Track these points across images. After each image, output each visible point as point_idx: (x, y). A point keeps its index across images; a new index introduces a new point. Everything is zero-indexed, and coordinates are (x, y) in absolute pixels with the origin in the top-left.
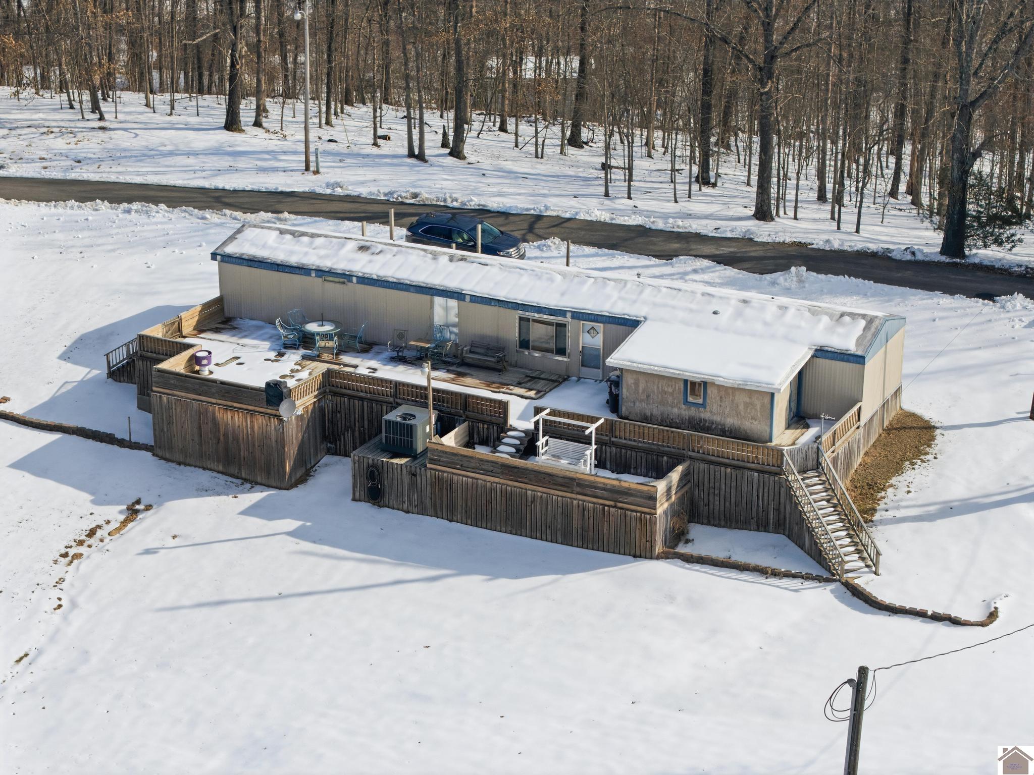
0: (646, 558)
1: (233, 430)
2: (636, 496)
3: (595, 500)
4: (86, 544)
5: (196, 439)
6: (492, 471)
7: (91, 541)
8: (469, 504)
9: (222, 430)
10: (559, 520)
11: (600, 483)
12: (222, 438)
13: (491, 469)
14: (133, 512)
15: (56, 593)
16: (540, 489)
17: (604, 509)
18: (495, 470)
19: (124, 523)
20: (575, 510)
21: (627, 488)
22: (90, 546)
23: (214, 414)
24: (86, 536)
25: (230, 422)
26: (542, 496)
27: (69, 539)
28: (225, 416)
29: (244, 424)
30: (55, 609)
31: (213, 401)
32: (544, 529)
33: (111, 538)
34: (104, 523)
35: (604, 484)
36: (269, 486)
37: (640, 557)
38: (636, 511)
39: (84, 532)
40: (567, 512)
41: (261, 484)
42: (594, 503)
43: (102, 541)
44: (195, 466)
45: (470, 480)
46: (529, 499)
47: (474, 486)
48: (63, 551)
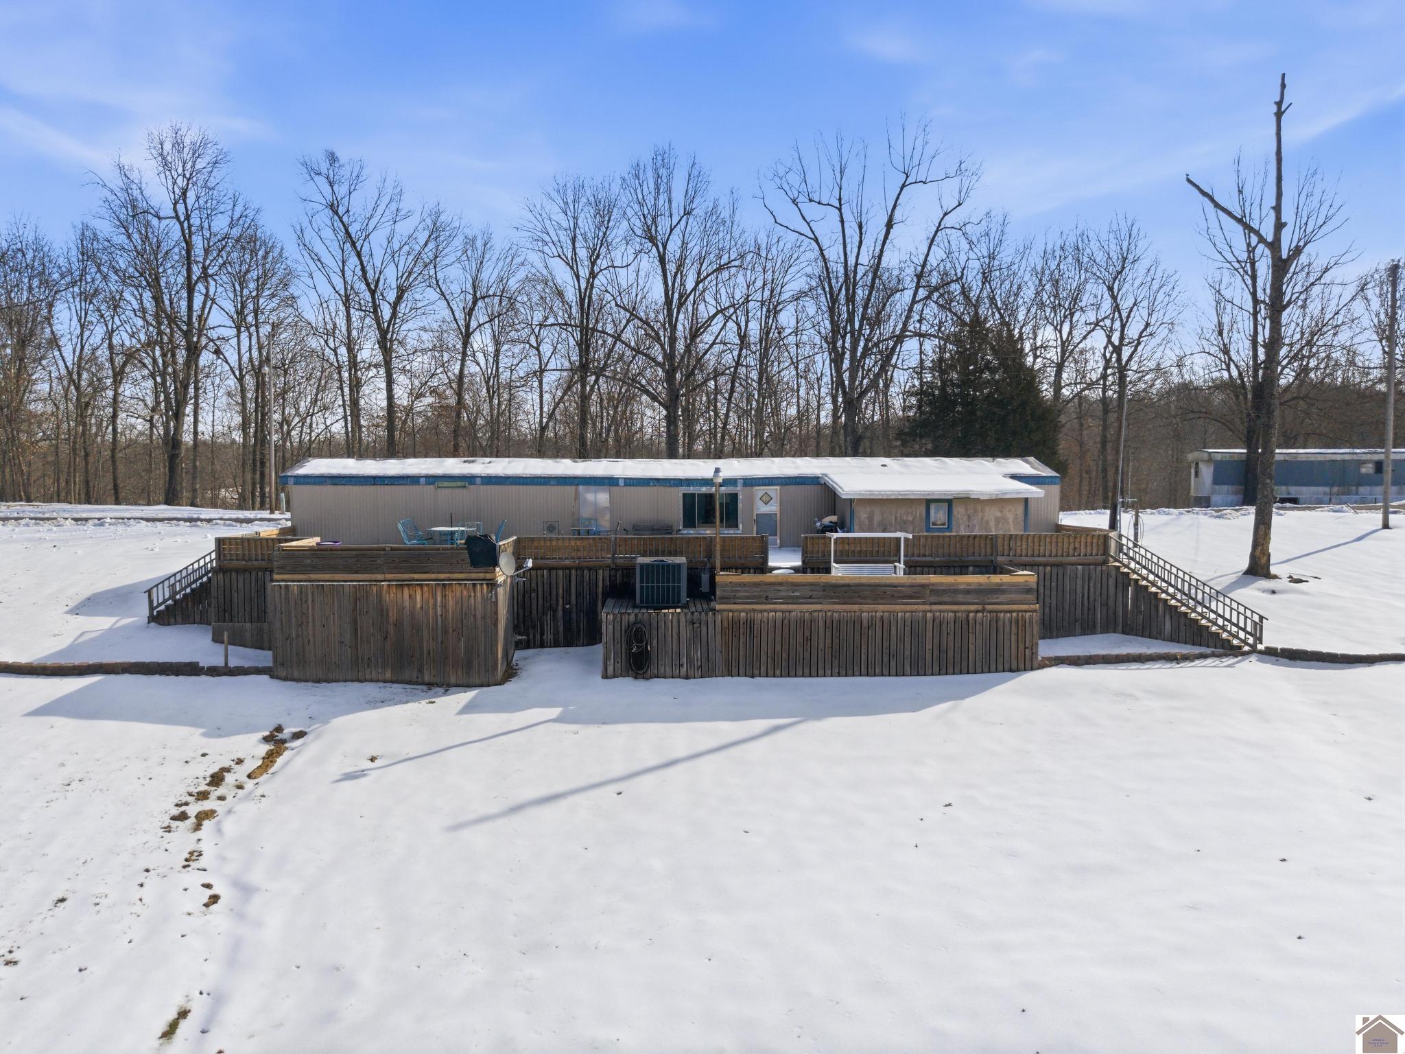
0: (1025, 670)
1: (412, 613)
2: (1011, 592)
3: (955, 607)
4: (214, 795)
5: (348, 637)
6: (811, 597)
7: (220, 791)
8: (778, 647)
9: (392, 618)
10: (907, 645)
11: (962, 583)
12: (391, 629)
13: (810, 593)
14: (277, 742)
15: (193, 878)
16: (881, 607)
17: (968, 616)
18: (814, 594)
19: (270, 758)
20: (930, 627)
21: (997, 584)
22: (221, 798)
23: (379, 595)
24: (208, 785)
25: (407, 604)
26: (882, 617)
27: (180, 794)
28: (399, 596)
29: (431, 601)
30: (206, 905)
31: (379, 577)
32: (886, 660)
33: (255, 781)
34: (233, 764)
35: (969, 584)
36: (469, 686)
37: (1018, 670)
38: (1011, 612)
39: (201, 780)
40: (917, 628)
41: (457, 686)
42: (955, 612)
43: (240, 787)
44: (345, 681)
45: (779, 614)
46: (865, 623)
47: (786, 622)
48: (176, 811)
